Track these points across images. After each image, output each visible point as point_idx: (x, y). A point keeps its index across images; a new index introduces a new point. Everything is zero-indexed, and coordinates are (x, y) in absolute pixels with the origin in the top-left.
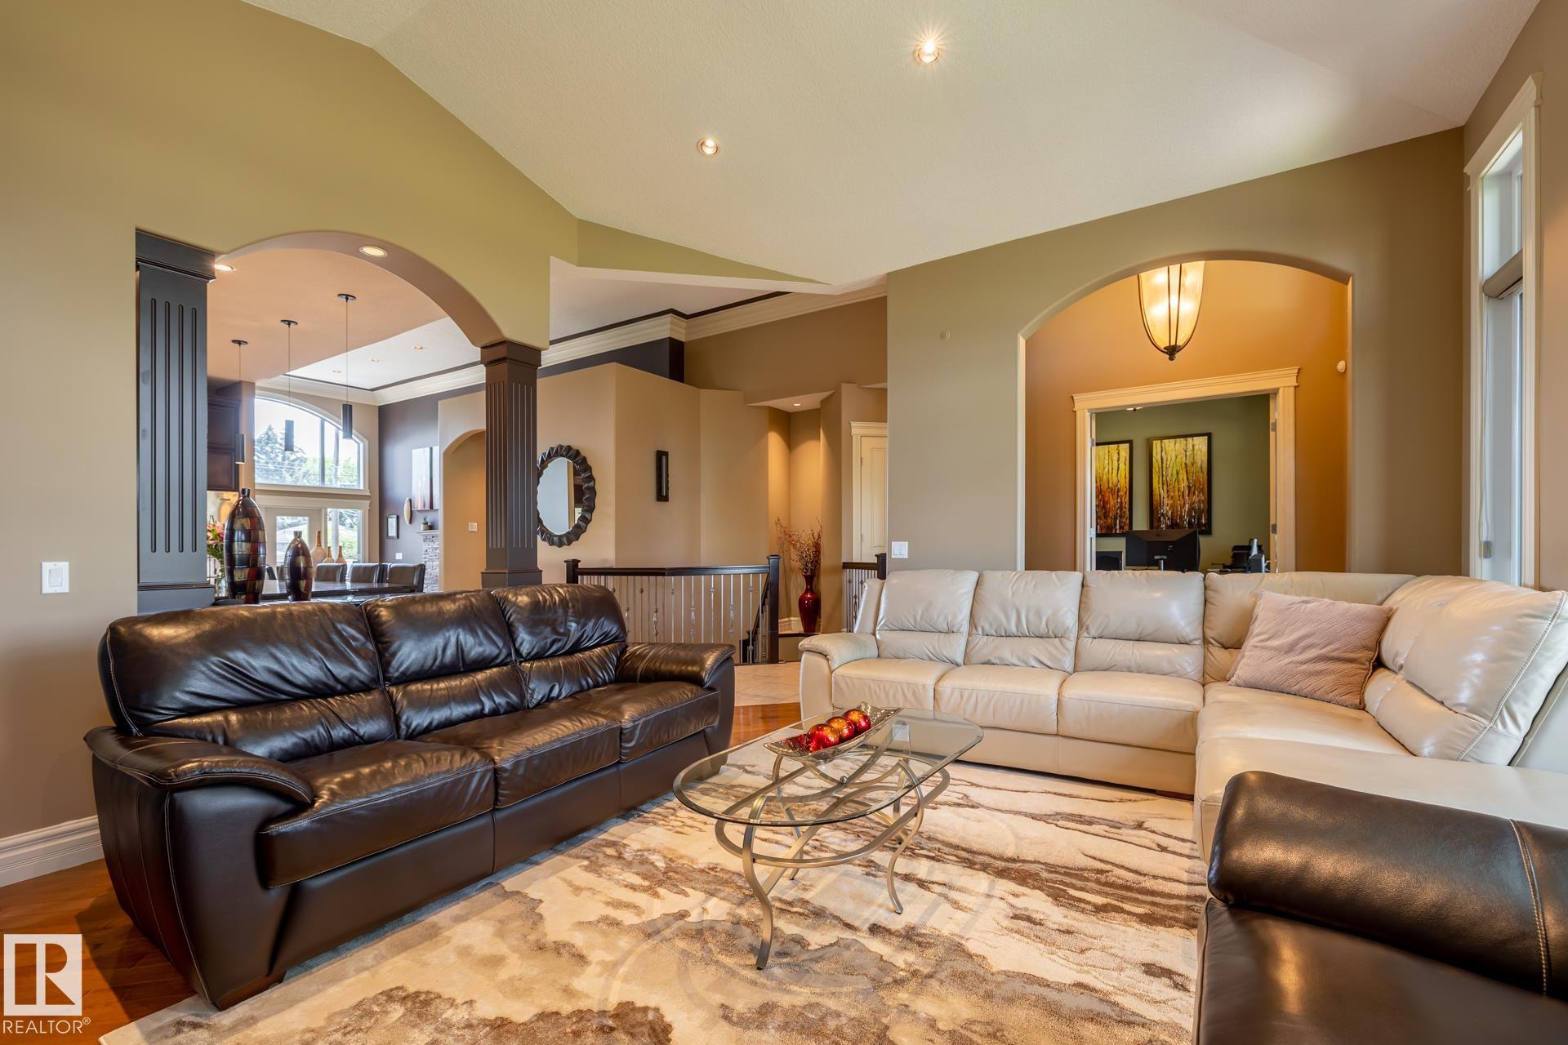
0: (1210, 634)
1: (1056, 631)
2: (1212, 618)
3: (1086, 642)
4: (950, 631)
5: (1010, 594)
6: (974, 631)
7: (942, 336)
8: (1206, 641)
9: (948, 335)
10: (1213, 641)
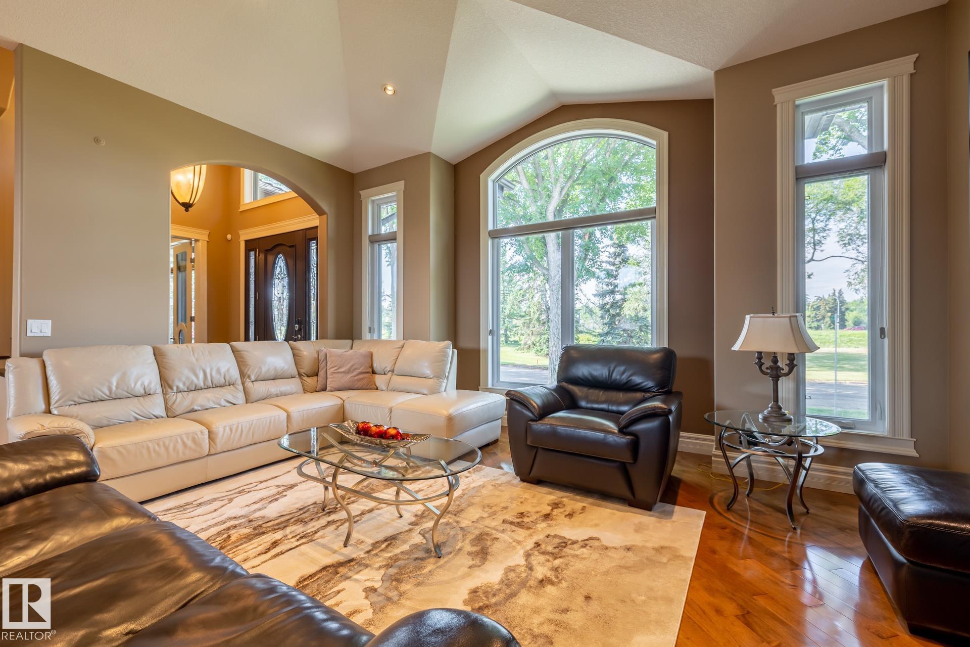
0: (302, 371)
1: (231, 381)
2: (301, 363)
3: (249, 384)
4: (147, 394)
5: (194, 360)
6: (169, 390)
7: (97, 140)
8: (300, 375)
9: (103, 143)
10: (303, 374)
